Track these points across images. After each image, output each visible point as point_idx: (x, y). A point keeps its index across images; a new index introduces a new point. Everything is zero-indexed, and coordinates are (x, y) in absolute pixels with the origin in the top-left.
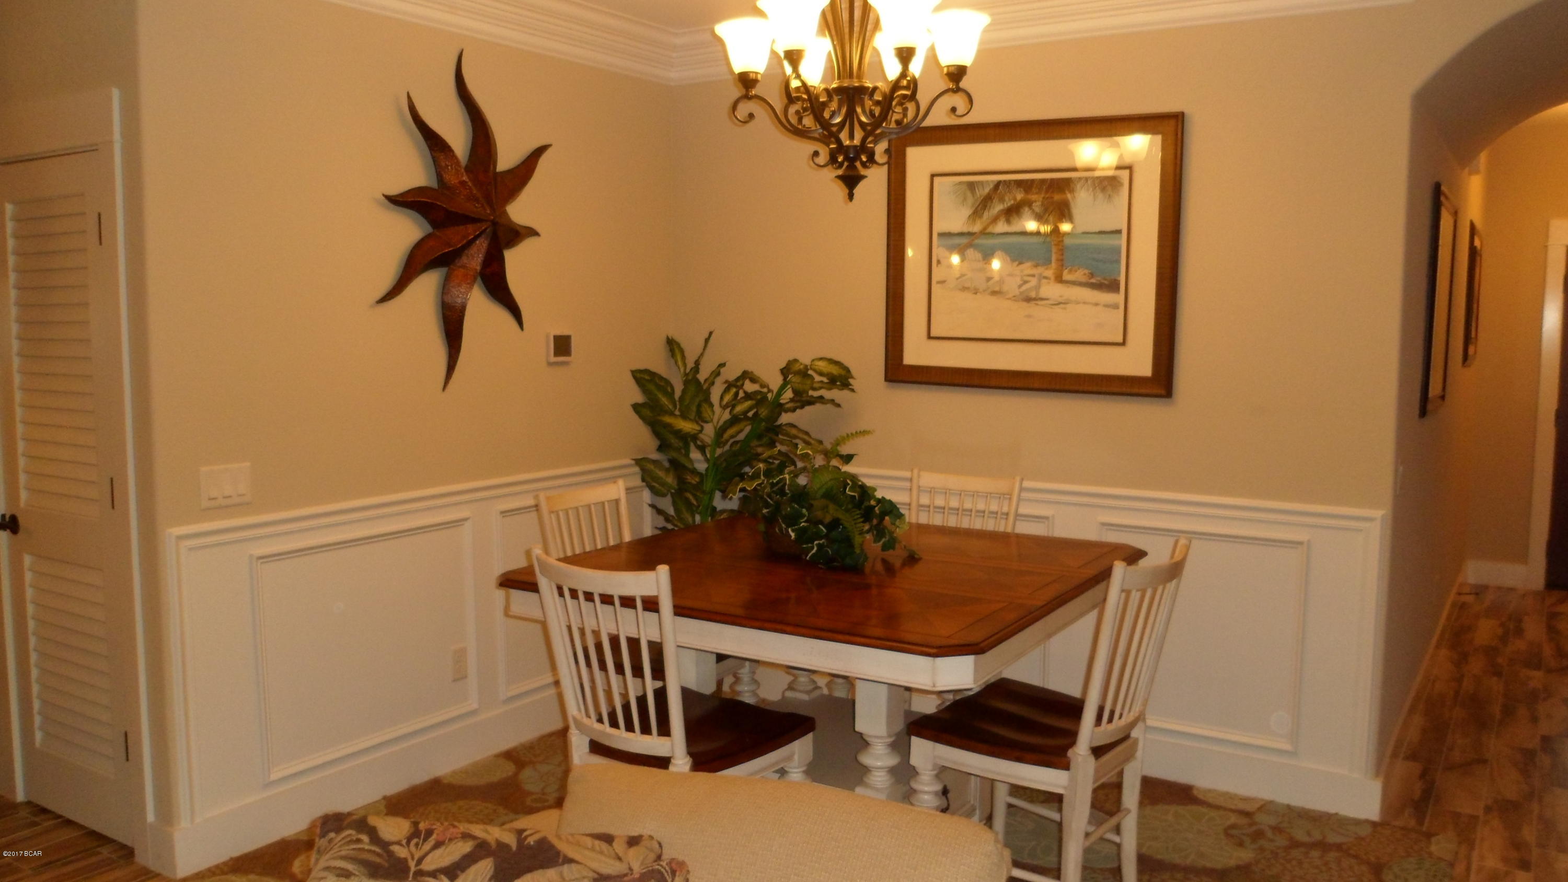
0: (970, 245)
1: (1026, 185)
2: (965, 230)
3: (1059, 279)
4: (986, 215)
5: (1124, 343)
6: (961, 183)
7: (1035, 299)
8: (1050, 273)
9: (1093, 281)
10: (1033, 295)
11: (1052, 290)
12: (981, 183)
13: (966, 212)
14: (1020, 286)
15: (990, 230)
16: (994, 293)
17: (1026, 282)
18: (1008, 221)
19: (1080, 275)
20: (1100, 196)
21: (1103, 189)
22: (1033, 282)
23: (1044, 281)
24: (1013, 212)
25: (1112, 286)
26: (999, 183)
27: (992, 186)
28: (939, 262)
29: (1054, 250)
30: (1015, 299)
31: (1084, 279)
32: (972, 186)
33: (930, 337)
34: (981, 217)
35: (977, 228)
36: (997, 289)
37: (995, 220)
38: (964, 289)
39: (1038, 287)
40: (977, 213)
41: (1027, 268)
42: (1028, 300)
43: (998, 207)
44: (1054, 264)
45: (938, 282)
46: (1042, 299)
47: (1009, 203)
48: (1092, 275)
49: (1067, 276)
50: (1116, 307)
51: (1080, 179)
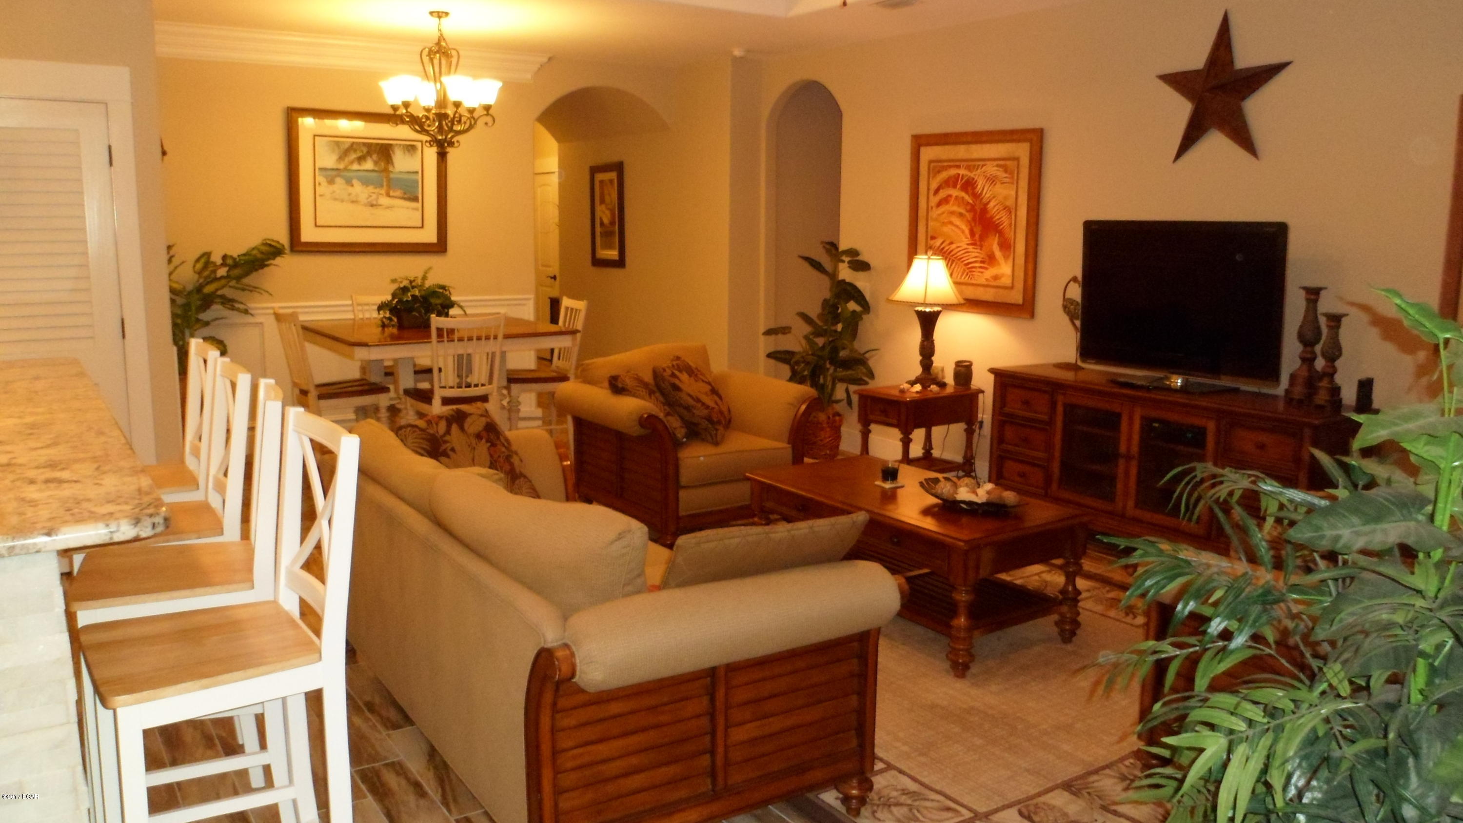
0: (339, 176)
1: (368, 145)
2: (335, 167)
3: (388, 195)
4: (347, 160)
5: (422, 227)
6: (331, 141)
7: (376, 205)
8: (383, 192)
9: (406, 196)
10: (375, 203)
11: (384, 201)
12: (343, 142)
13: (335, 157)
14: (367, 199)
15: (350, 167)
16: (353, 202)
17: (371, 196)
18: (360, 164)
19: (398, 193)
20: (406, 152)
21: (409, 151)
22: (374, 196)
23: (380, 196)
24: (361, 159)
25: (415, 199)
26: (353, 143)
27: (349, 144)
28: (319, 184)
29: (385, 180)
30: (365, 205)
31: (401, 195)
32: (337, 144)
33: (316, 226)
34: (343, 160)
35: (341, 166)
36: (354, 199)
37: (352, 163)
38: (336, 199)
39: (378, 198)
40: (341, 158)
41: (371, 189)
42: (372, 205)
43: (353, 156)
44: (385, 187)
45: (321, 196)
46: (380, 205)
47: (359, 154)
48: (405, 193)
49: (392, 193)
50: (417, 209)
51: (397, 144)
